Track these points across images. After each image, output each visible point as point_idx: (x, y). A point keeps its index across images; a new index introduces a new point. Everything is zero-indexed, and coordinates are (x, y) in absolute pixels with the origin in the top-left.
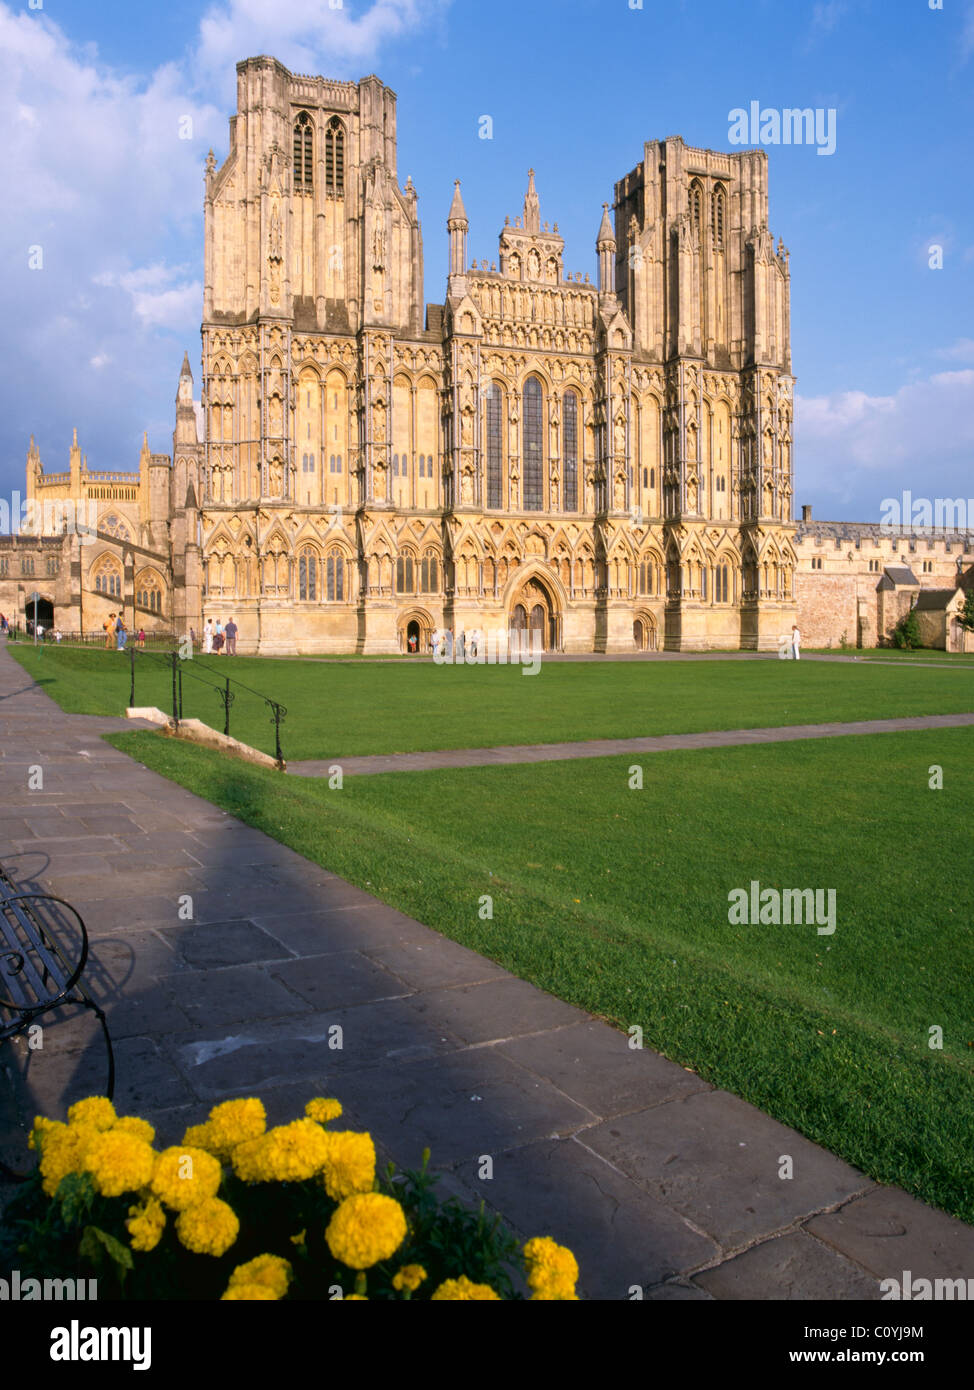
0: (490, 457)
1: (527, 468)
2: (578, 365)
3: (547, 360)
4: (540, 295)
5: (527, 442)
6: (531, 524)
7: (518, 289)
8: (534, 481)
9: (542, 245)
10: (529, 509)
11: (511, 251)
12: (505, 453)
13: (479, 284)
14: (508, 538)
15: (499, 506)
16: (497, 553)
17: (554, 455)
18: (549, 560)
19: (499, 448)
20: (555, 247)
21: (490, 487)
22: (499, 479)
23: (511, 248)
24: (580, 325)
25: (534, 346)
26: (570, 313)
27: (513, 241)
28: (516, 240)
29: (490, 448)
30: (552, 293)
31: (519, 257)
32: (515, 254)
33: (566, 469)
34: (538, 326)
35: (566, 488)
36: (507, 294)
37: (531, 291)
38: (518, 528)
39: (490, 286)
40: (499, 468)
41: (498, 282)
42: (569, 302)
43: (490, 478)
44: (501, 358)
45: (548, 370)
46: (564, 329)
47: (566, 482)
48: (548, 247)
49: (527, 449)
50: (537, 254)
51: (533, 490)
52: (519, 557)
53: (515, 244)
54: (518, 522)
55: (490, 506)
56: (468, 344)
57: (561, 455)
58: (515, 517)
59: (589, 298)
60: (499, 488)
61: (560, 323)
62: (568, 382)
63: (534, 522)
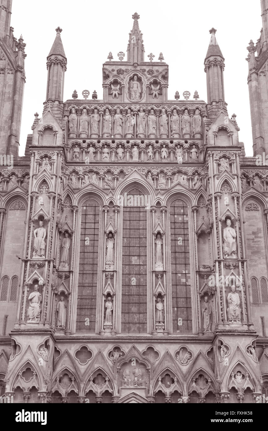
0: (82, 274)
1: (126, 285)
2: (185, 174)
3: (149, 171)
4: (142, 114)
5: (127, 256)
6: (126, 348)
7: (118, 111)
8: (136, 299)
9: (144, 70)
10: (129, 330)
11: (111, 79)
12: (100, 269)
13: (77, 111)
14: (96, 366)
15: (91, 329)
16: (82, 386)
17: (159, 268)
18: (151, 393)
19: (94, 264)
20: (157, 71)
21: (80, 308)
22: (93, 298)
23: (111, 77)
24: (187, 137)
25: (136, 159)
26: (175, 127)
27: (113, 70)
28: (116, 69)
29: (82, 264)
30: (155, 111)
31: (120, 83)
32: (116, 82)
33: (176, 284)
34: (139, 141)
35: (176, 306)
36: (108, 117)
37: (132, 111)
38: (110, 354)
39: (88, 111)
40: (93, 286)
41: (96, 105)
42: (175, 117)
43: (81, 298)
44: (97, 173)
45: (151, 182)
46: (168, 141)
47: (176, 298)
48: (151, 72)
49: (127, 264)
50: (139, 80)
51: (134, 309)
52: (110, 391)
53: (115, 73)
54: (110, 347)
55: (79, 329)
56: (46, 156)
57: (170, 268)
58: (107, 341)
59: (197, 112)
60: (92, 308)
61: (165, 137)
62: (174, 191)
63: (130, 346)
